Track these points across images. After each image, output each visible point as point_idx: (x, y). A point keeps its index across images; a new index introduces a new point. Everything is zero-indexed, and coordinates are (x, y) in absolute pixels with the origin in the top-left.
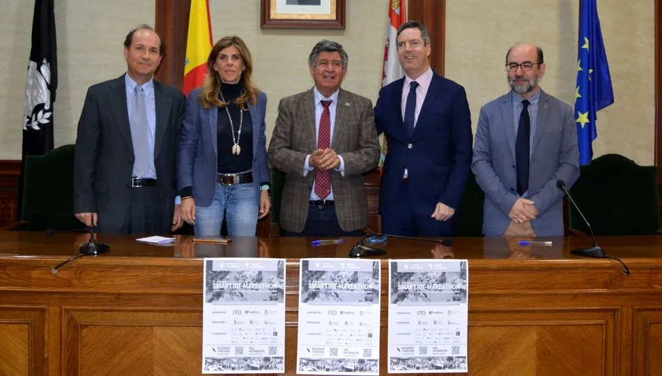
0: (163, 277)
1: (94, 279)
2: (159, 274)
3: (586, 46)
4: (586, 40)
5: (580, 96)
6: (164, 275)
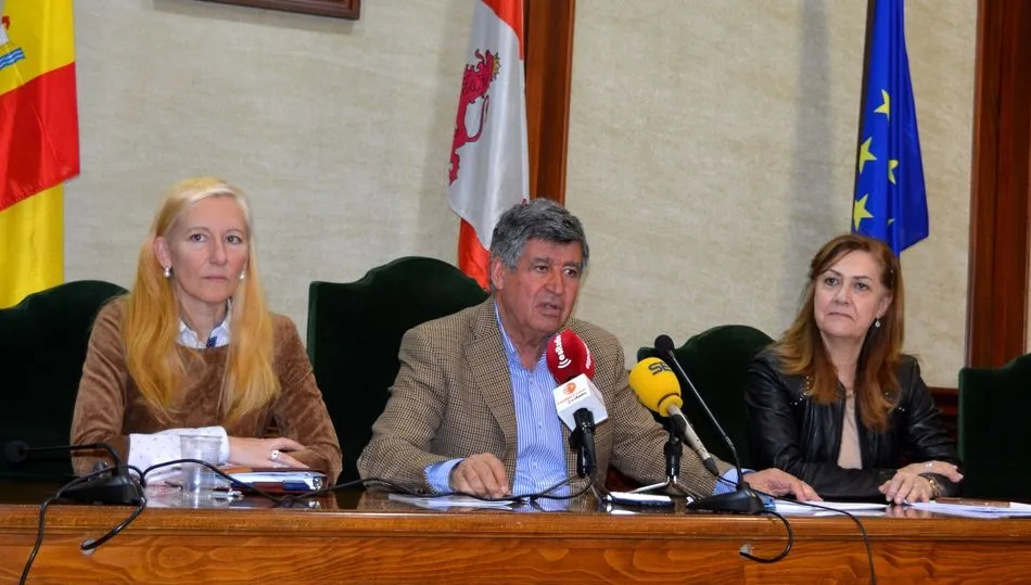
0: (358, 560)
1: (190, 567)
2: (347, 551)
3: (884, 109)
4: (886, 96)
5: (869, 216)
6: (360, 557)
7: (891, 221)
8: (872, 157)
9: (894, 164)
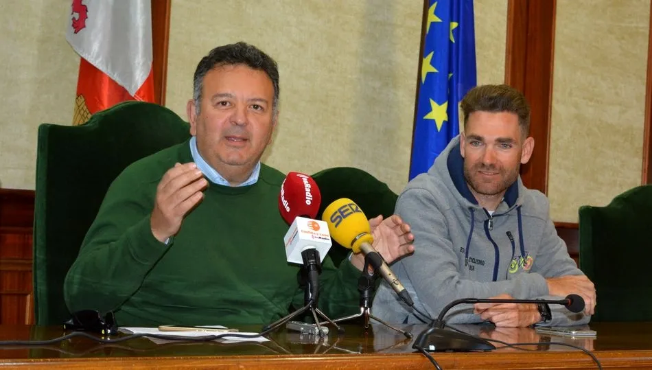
7: (451, 75)
8: (438, 20)
9: (454, 25)
